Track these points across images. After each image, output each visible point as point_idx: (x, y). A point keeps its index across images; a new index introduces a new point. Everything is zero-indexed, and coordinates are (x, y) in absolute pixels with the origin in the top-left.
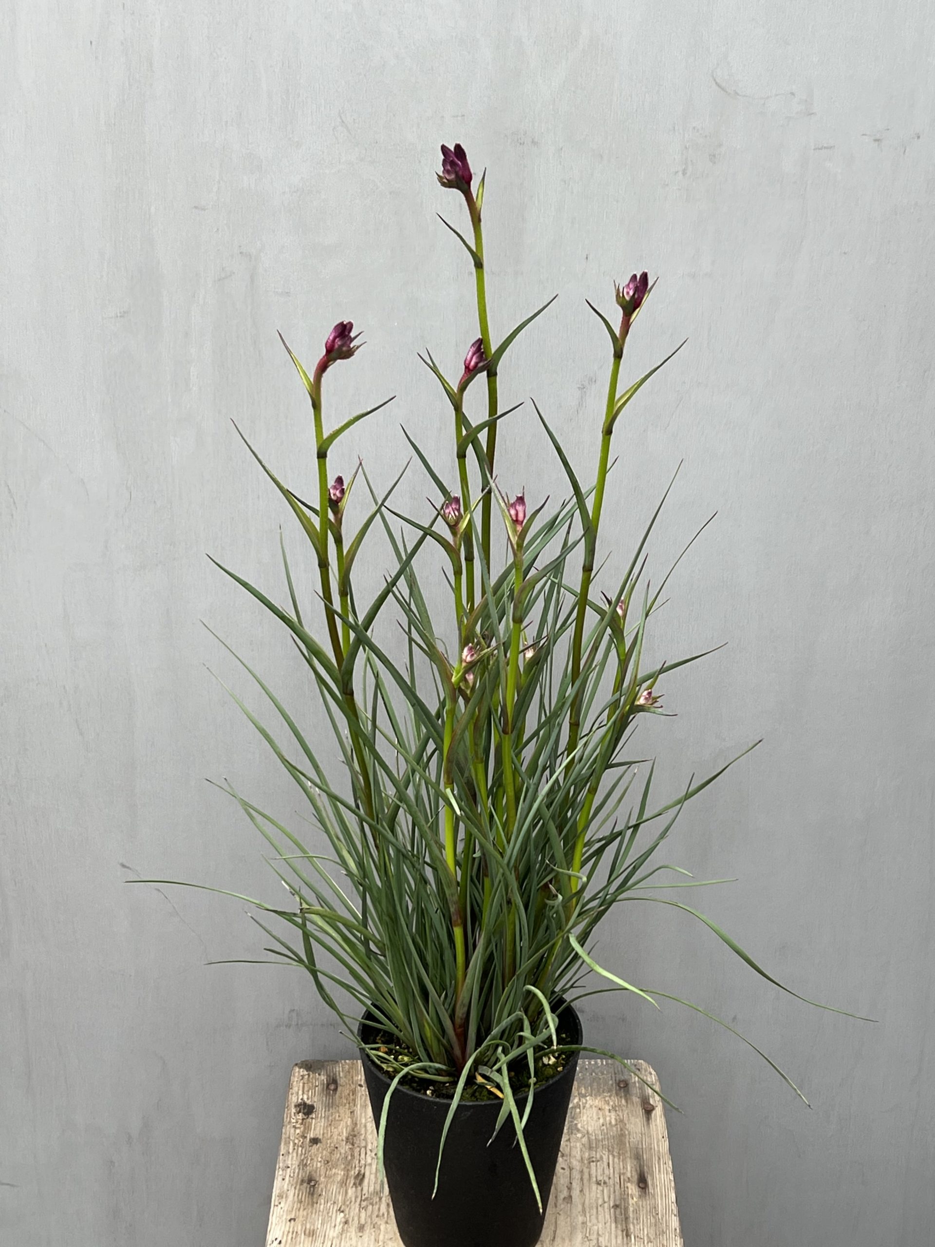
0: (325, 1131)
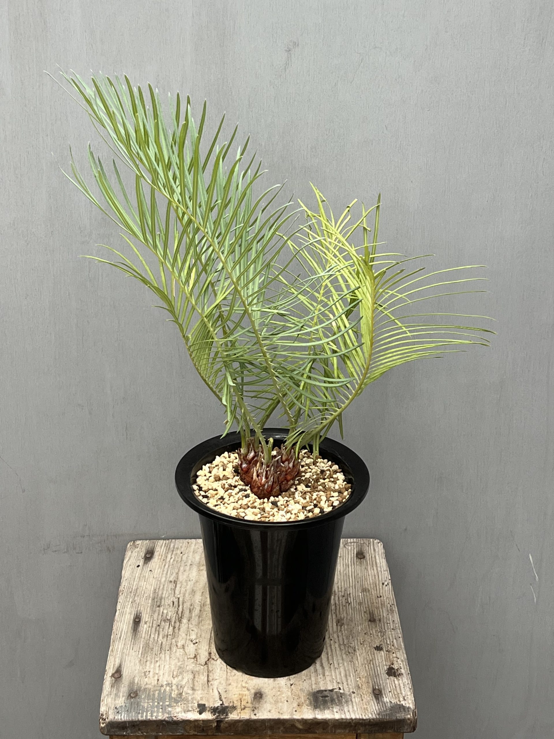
0: (373, 656)
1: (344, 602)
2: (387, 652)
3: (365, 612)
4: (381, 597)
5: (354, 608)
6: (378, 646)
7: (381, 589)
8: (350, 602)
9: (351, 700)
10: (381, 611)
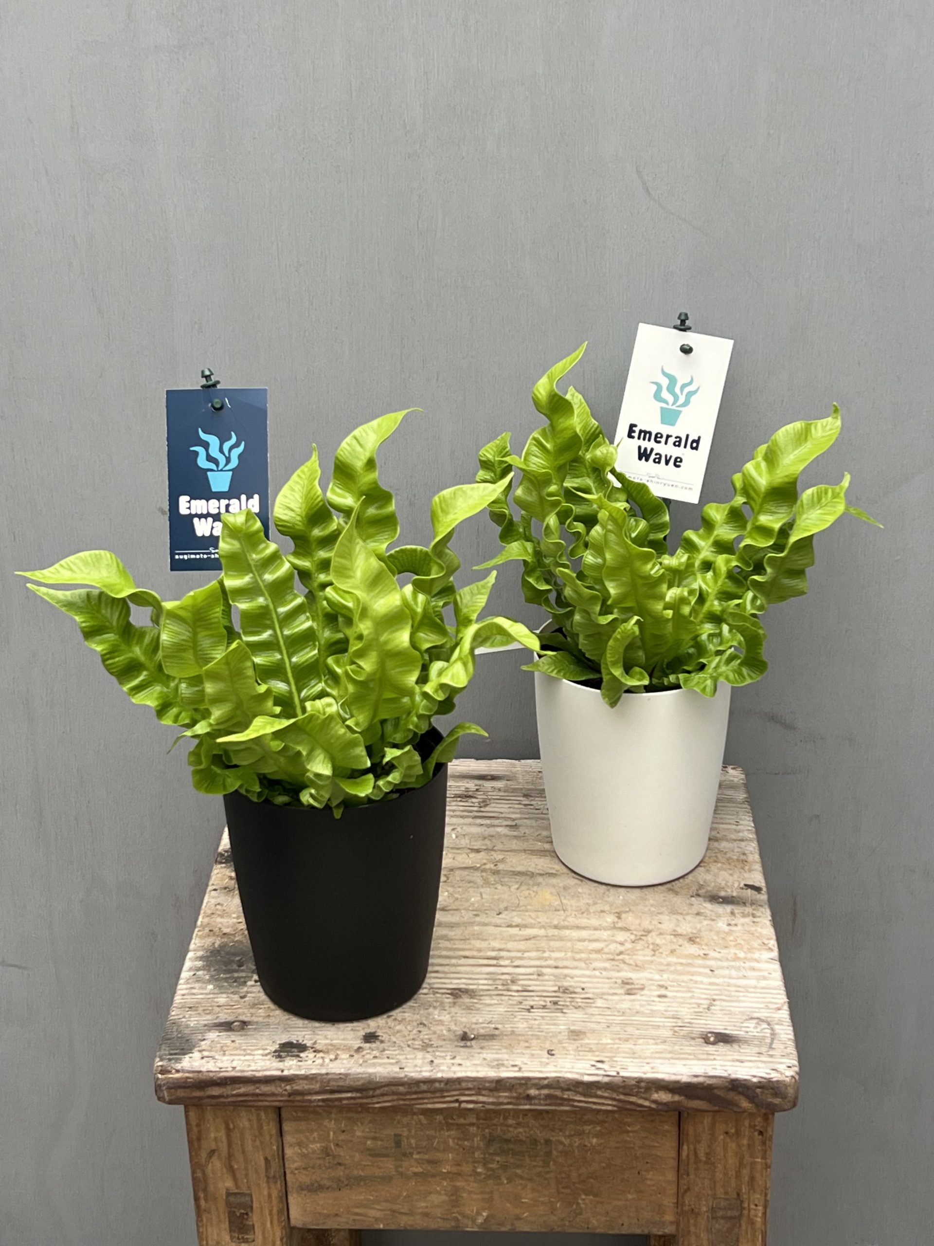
1: (532, 1003)
2: (356, 1048)
3: (496, 1029)
4: (553, 1055)
5: (512, 1015)
6: (380, 1038)
7: (580, 1058)
8: (532, 1010)
9: (222, 993)
10: (499, 1052)
